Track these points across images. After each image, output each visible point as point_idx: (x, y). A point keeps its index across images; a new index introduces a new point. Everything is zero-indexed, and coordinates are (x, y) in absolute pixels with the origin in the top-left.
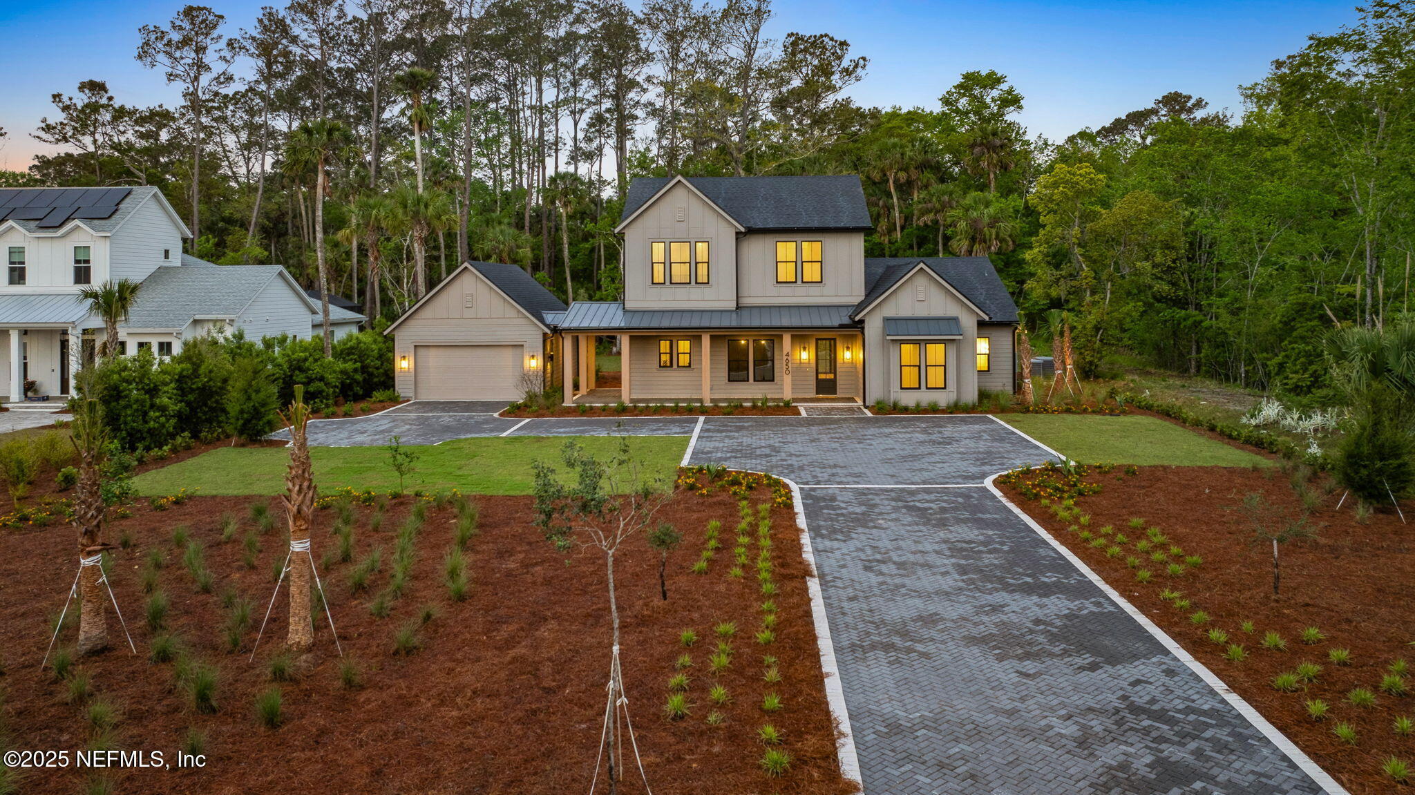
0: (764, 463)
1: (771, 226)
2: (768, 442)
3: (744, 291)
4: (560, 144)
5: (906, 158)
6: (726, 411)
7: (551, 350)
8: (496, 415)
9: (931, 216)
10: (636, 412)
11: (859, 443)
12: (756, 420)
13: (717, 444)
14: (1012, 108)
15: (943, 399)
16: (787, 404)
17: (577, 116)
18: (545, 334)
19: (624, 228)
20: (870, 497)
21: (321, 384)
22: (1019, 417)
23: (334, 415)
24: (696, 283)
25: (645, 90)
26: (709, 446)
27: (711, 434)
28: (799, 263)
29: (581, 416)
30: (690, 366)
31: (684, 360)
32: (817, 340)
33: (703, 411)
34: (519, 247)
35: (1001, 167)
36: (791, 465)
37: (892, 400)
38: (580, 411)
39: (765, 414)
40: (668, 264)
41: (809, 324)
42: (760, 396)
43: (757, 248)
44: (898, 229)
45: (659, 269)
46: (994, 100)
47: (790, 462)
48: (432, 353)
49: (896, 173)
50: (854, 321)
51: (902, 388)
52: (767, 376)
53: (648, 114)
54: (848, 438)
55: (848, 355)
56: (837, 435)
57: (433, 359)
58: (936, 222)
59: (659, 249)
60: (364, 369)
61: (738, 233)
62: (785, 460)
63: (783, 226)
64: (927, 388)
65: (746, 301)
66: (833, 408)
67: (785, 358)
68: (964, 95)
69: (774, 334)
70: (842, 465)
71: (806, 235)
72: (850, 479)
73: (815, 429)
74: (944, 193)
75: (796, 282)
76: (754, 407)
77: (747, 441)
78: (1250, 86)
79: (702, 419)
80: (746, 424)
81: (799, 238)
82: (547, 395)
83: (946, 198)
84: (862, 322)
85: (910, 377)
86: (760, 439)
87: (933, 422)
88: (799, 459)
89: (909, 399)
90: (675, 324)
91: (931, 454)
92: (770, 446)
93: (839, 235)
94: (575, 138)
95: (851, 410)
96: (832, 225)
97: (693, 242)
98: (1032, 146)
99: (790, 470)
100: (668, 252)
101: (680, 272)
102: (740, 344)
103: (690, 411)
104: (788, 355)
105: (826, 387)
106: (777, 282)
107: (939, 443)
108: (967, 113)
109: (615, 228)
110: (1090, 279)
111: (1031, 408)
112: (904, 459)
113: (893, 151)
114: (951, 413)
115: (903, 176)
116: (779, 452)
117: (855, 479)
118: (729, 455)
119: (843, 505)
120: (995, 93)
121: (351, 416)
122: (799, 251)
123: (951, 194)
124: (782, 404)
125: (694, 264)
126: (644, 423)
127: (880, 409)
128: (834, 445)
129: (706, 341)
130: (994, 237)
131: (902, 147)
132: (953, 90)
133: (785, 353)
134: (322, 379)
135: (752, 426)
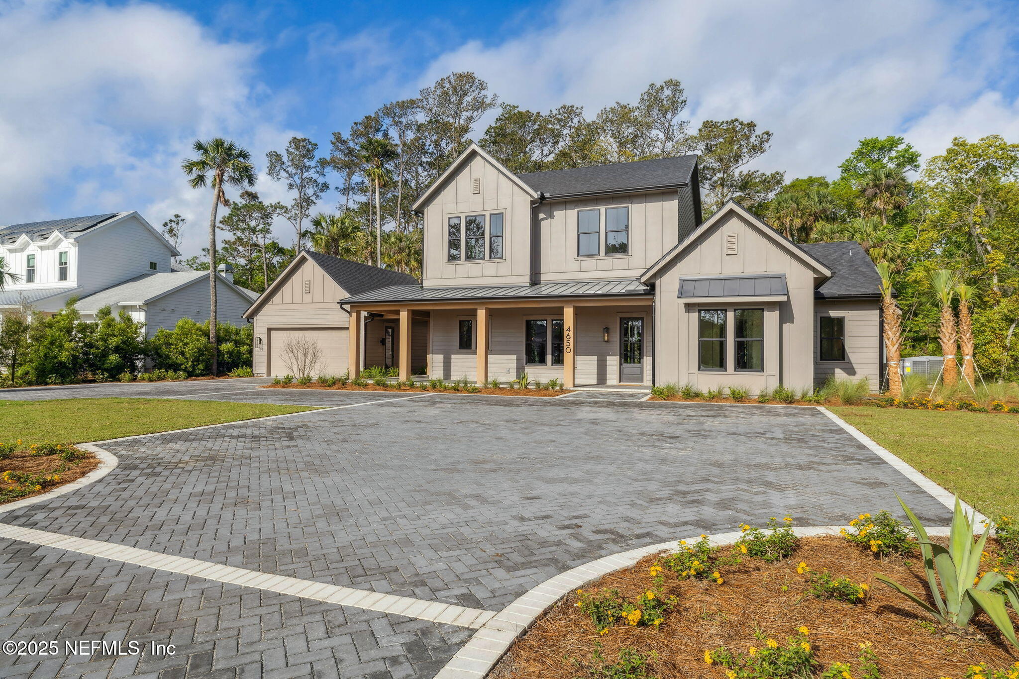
1: (571, 193)
8: (258, 386)
14: (909, 166)
15: (758, 385)
19: (423, 205)
24: (491, 258)
28: (603, 234)
32: (622, 319)
40: (464, 239)
41: (592, 292)
48: (281, 335)
51: (700, 369)
61: (533, 202)
63: (584, 192)
64: (736, 370)
67: (566, 333)
68: (862, 160)
71: (611, 202)
75: (599, 255)
79: (429, 395)
81: (603, 205)
84: (653, 286)
93: (648, 199)
96: (641, 187)
97: (487, 214)
104: (569, 330)
106: (579, 256)
125: (488, 238)
132: (852, 157)
133: (566, 328)
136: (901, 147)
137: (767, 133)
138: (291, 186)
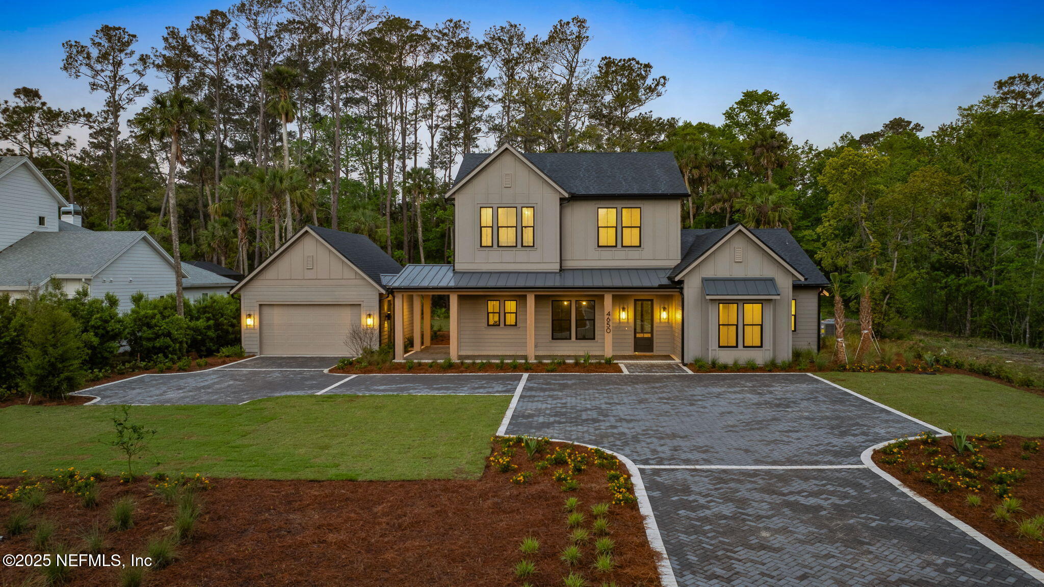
0: (592, 430)
1: (593, 192)
2: (594, 403)
3: (568, 255)
4: (418, 149)
5: (699, 158)
6: (549, 368)
7: (389, 309)
8: (326, 371)
9: (720, 204)
10: (462, 369)
11: (692, 405)
12: (579, 377)
13: (540, 405)
14: (782, 121)
15: (760, 357)
16: (609, 362)
17: (434, 130)
18: (381, 295)
19: (454, 193)
20: (732, 485)
21: (168, 340)
22: (841, 375)
23: (169, 370)
24: (522, 246)
25: (486, 107)
26: (531, 407)
27: (533, 393)
28: (619, 229)
29: (407, 373)
30: (516, 325)
31: (511, 319)
32: (636, 300)
33: (527, 368)
34: (377, 227)
35: (778, 164)
36: (624, 434)
37: (710, 359)
38: (410, 367)
39: (588, 371)
40: (496, 228)
41: (630, 285)
42: (582, 353)
43: (579, 213)
44: (691, 216)
45: (487, 233)
46: (769, 113)
47: (621, 430)
48: (276, 312)
49: (691, 170)
50: (673, 282)
51: (720, 347)
52: (587, 334)
53: (490, 129)
54: (677, 398)
55: (664, 315)
56: (664, 395)
57: (276, 317)
58: (723, 210)
59: (487, 215)
60: (218, 326)
61: (562, 200)
62: (615, 427)
63: (605, 192)
64: (744, 347)
65: (569, 264)
66: (652, 366)
67: (606, 317)
68: (744, 110)
69: (595, 295)
70: (682, 434)
71: (626, 202)
72: (697, 456)
73: (639, 387)
74: (731, 186)
75: (616, 246)
76: (577, 364)
77: (571, 401)
78: (967, 107)
79: (525, 376)
80: (569, 382)
81: (619, 204)
82: (382, 351)
83: (733, 189)
84: (681, 282)
85: (729, 335)
86: (585, 400)
87: (756, 380)
88: (631, 425)
89: (726, 357)
90: (501, 284)
91: (775, 419)
92: (597, 408)
93: (657, 202)
94: (432, 147)
95: (669, 367)
96: (651, 192)
97: (519, 206)
98: (799, 151)
99: (624, 442)
100: (495, 216)
101: (507, 237)
102: (563, 305)
103: (515, 368)
104: (609, 314)
105: (644, 345)
106: (599, 246)
107: (778, 406)
108: (746, 125)
109: (445, 193)
110: (876, 249)
111: (848, 367)
112: (750, 425)
113: (688, 152)
114: (770, 371)
115: (696, 173)
116: (607, 416)
117: (704, 456)
118: (552, 419)
119: (702, 501)
120: (770, 108)
121: (185, 370)
122: (619, 217)
123: (736, 186)
124: (603, 361)
125: (520, 228)
126: (467, 379)
127: (700, 367)
128: (667, 407)
129: (531, 300)
130: (777, 218)
131: (696, 149)
132: (735, 106)
133: (606, 312)
134: (169, 335)
135: (574, 384)
136: (777, 103)
137: (664, 78)
138: (94, 87)
